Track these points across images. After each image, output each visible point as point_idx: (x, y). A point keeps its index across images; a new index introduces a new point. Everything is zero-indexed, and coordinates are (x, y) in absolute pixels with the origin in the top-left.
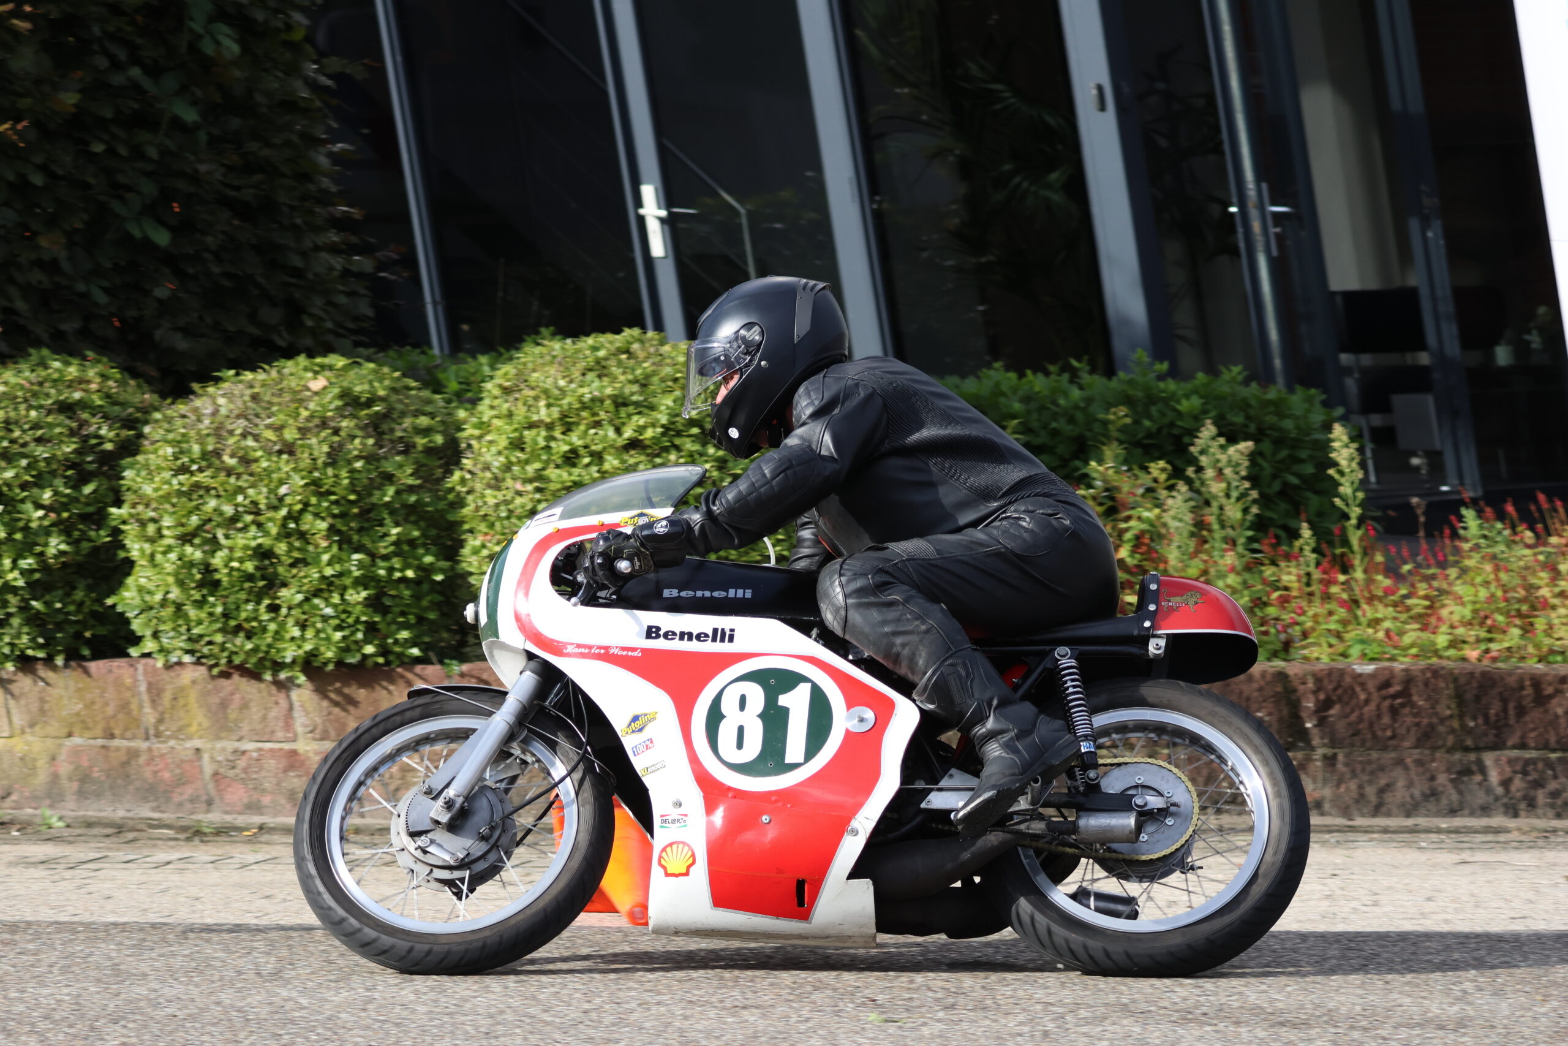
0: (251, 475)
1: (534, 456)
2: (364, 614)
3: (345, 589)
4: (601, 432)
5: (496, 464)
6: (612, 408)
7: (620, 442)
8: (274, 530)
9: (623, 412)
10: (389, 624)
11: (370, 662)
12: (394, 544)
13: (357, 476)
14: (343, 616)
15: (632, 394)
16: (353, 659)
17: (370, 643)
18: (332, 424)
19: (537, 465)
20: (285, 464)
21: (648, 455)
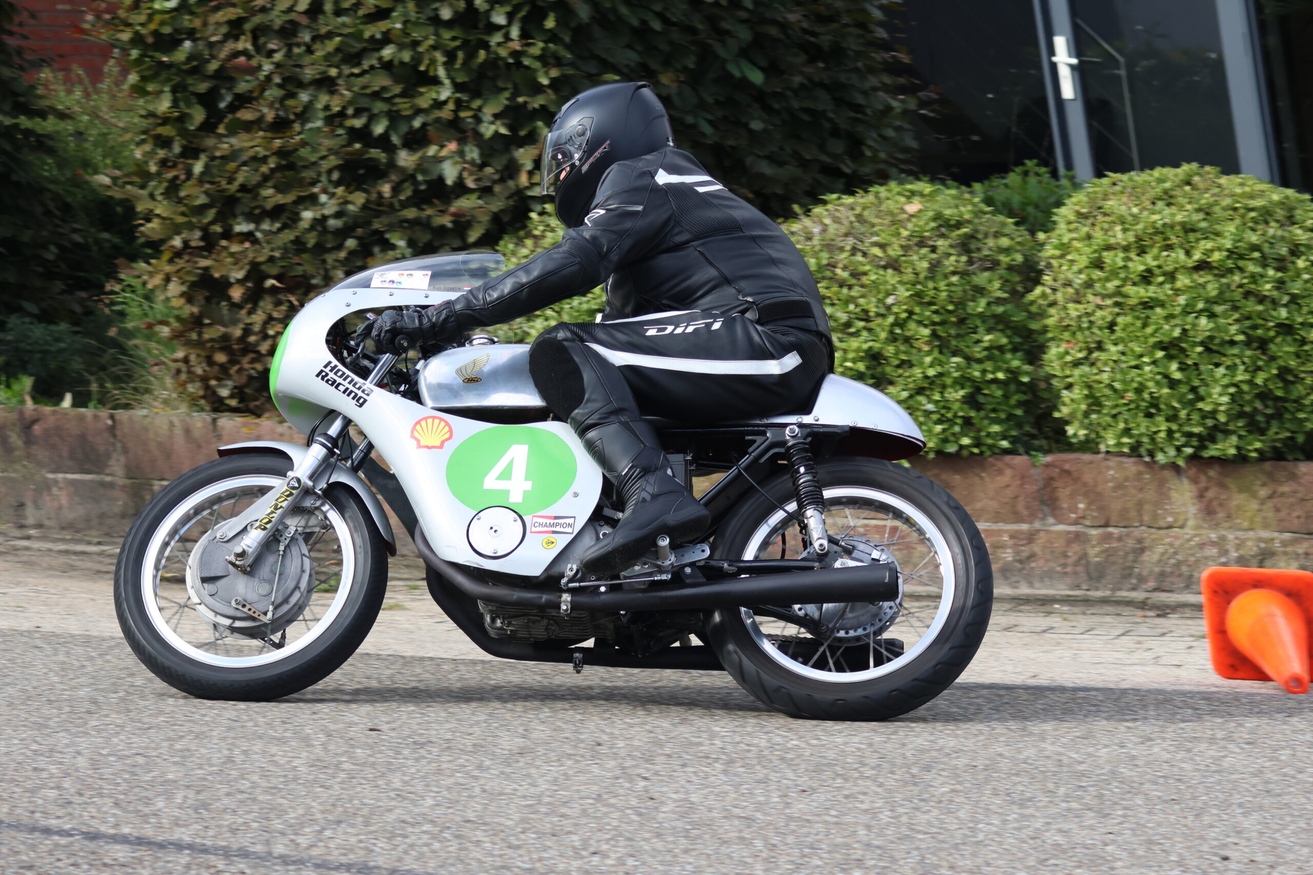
0: (862, 286)
1: (1114, 274)
2: (961, 409)
3: (944, 387)
4: (1173, 255)
5: (1079, 281)
6: (1181, 234)
7: (1190, 263)
8: (883, 335)
9: (1192, 237)
10: (982, 419)
11: (965, 453)
12: (986, 349)
13: (953, 289)
14: (943, 411)
15: (1199, 221)
16: (952, 449)
17: (966, 436)
18: (931, 243)
19: (1117, 283)
20: (891, 277)
21: (1215, 275)
